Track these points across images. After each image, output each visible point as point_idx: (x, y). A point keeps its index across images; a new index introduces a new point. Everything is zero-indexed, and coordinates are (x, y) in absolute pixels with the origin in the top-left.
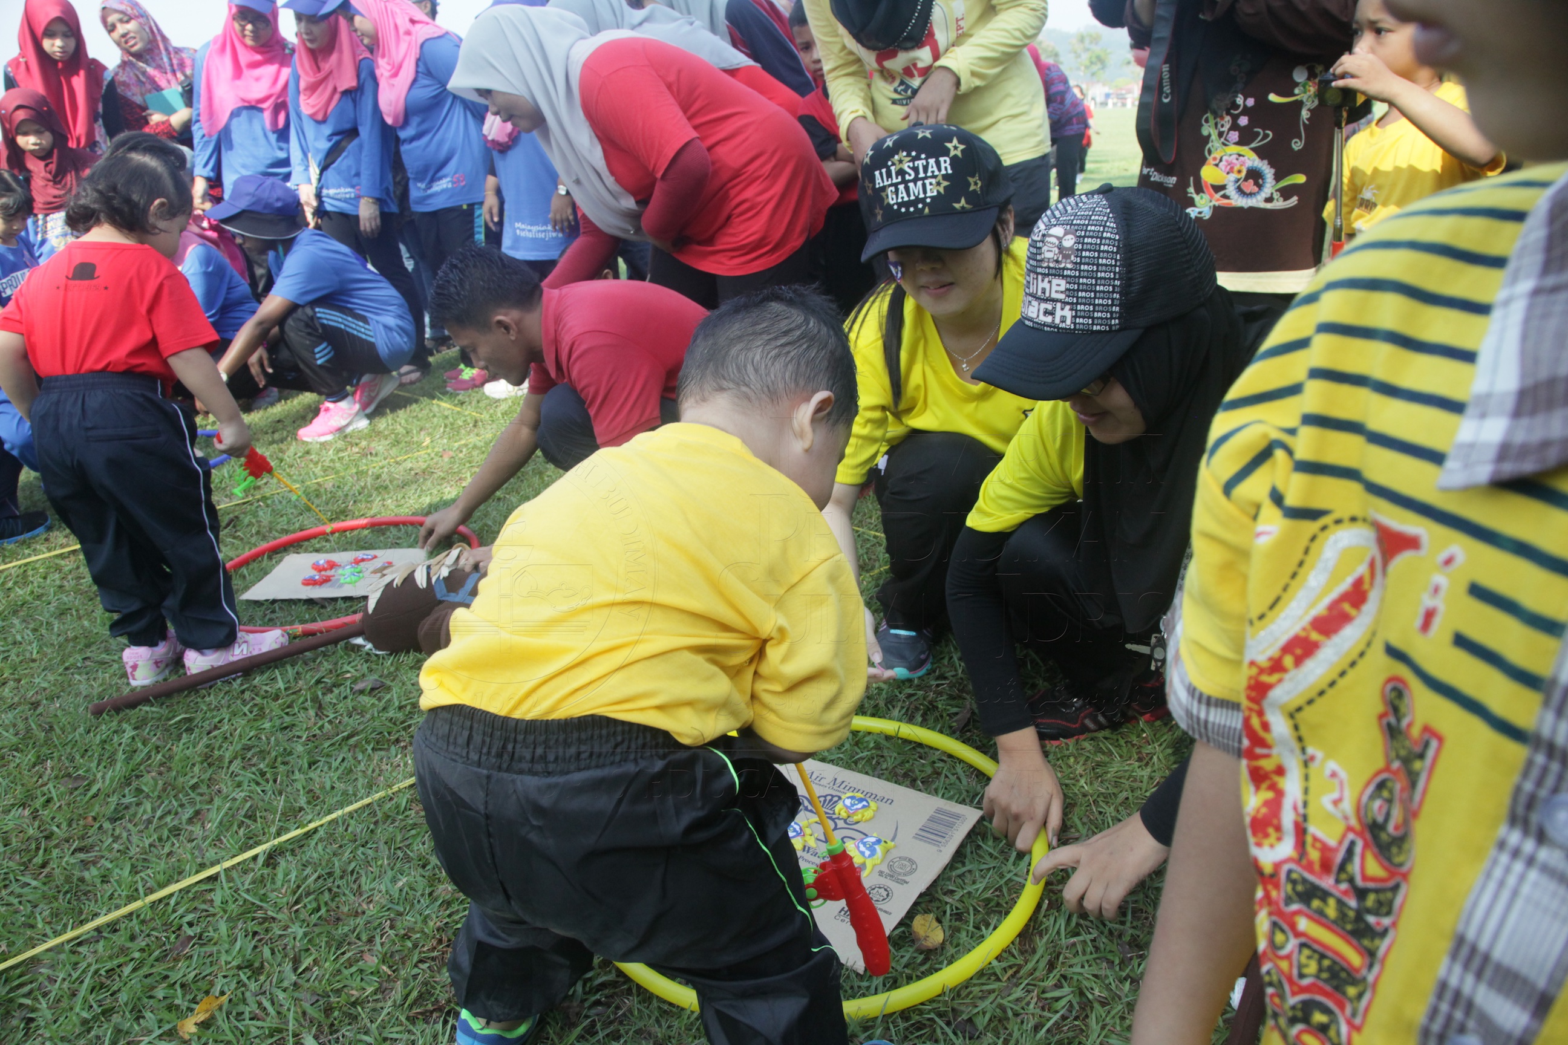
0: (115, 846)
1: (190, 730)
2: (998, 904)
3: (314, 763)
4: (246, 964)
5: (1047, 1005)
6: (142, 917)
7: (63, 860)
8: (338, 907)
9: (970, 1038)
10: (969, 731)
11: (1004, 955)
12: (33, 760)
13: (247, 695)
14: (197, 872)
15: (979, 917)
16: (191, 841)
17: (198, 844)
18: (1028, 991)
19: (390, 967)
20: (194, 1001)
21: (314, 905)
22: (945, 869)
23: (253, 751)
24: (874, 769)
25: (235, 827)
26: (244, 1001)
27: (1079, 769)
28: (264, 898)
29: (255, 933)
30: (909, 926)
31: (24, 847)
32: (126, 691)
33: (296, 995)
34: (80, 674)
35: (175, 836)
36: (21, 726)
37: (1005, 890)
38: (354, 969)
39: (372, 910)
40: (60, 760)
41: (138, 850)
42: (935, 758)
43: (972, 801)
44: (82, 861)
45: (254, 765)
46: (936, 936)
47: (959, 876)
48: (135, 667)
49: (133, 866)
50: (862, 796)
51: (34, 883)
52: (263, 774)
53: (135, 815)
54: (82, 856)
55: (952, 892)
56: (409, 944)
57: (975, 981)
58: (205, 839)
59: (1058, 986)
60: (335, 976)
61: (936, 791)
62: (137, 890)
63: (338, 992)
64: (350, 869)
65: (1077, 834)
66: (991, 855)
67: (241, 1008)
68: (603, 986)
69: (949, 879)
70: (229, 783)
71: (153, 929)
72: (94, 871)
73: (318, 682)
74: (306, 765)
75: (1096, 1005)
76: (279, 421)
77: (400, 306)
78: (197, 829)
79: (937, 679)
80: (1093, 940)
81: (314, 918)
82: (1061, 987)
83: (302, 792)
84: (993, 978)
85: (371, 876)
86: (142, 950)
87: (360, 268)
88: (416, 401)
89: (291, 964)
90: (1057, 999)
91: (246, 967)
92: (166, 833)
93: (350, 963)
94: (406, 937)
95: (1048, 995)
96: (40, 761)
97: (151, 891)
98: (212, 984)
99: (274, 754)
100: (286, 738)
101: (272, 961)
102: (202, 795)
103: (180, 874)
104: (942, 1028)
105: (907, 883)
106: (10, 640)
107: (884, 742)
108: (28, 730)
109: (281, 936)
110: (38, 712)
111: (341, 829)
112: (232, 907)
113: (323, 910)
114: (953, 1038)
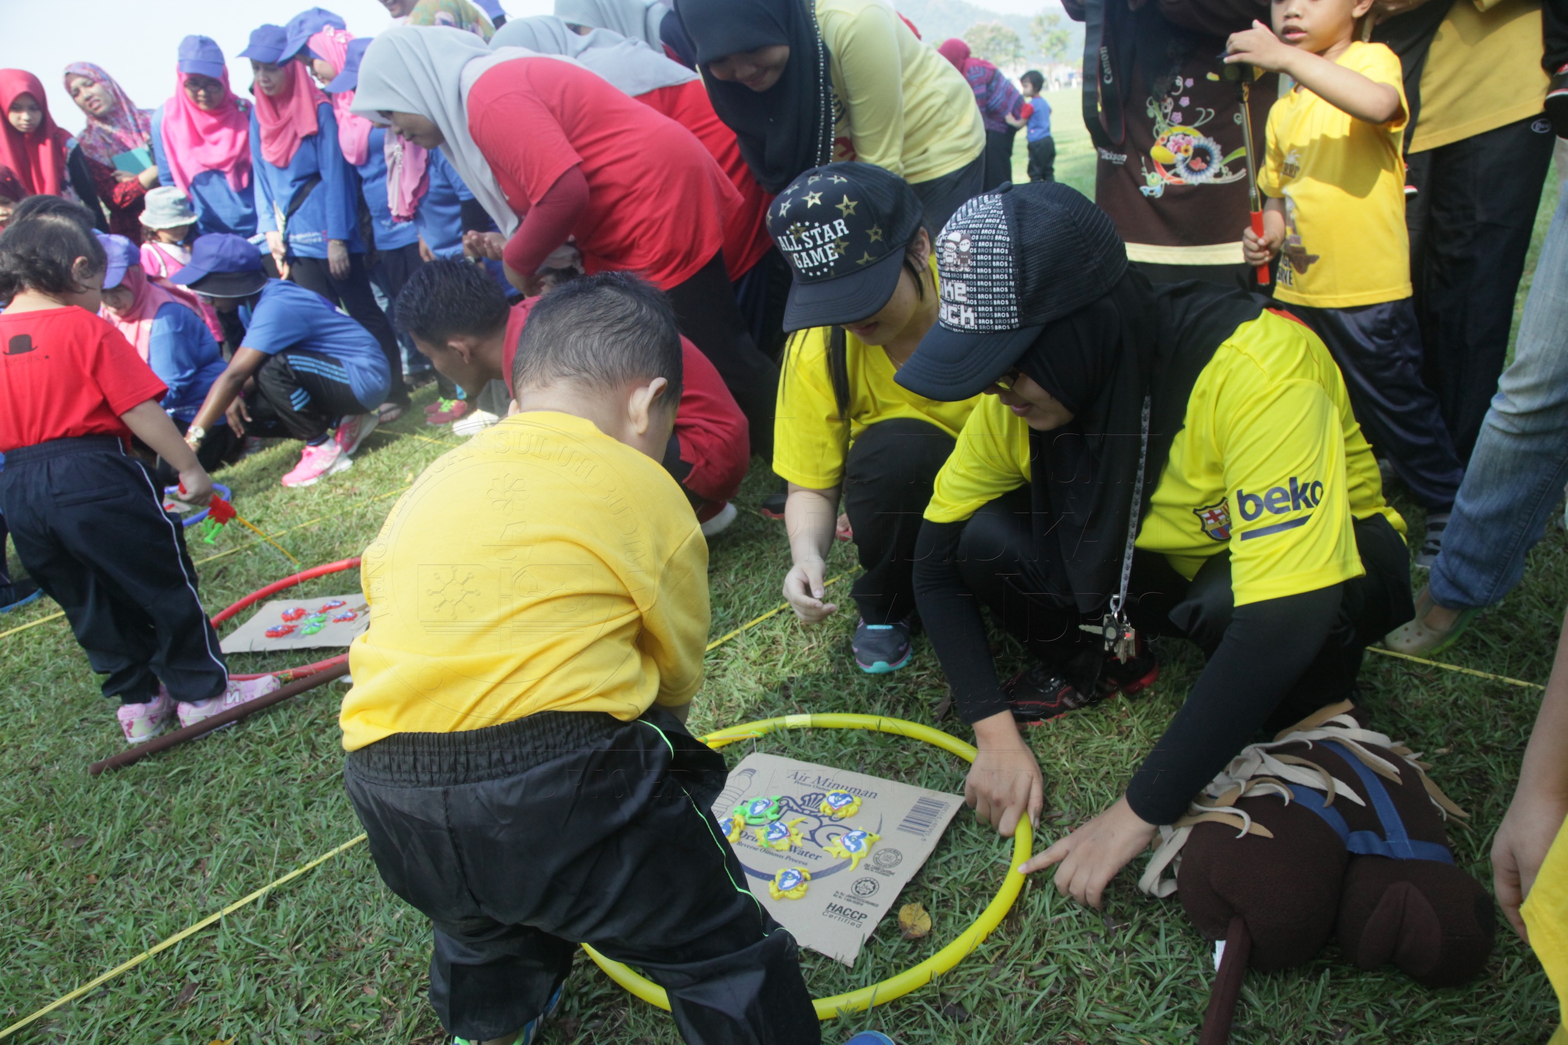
0: (119, 901)
1: (187, 782)
2: (984, 888)
3: (311, 803)
4: (250, 1006)
5: (1035, 983)
6: (147, 969)
7: (68, 920)
8: (338, 944)
9: (960, 1022)
10: (951, 719)
11: (991, 938)
12: (35, 824)
13: (242, 743)
14: (199, 920)
15: (965, 902)
16: (192, 890)
17: (199, 893)
18: (1015, 971)
19: (391, 998)
21: (315, 943)
22: (930, 856)
23: (249, 797)
24: (858, 765)
25: (235, 873)
26: (250, 1042)
27: (1060, 748)
28: (265, 940)
29: (258, 976)
30: (896, 916)
31: (29, 910)
32: (124, 748)
33: (300, 1032)
34: (78, 735)
35: (177, 886)
36: (22, 791)
37: (990, 873)
38: (355, 1003)
39: (371, 943)
40: (61, 821)
41: (141, 903)
42: (918, 748)
43: (955, 788)
44: (87, 919)
45: (251, 811)
46: (924, 923)
47: (945, 863)
48: (130, 725)
49: (136, 920)
50: (846, 792)
51: (40, 945)
52: (260, 819)
53: (136, 869)
54: (86, 914)
55: (938, 879)
56: (409, 974)
57: (964, 966)
58: (206, 887)
59: (1045, 963)
60: (337, 1010)
61: (920, 781)
62: (141, 943)
63: (340, 1026)
64: (349, 905)
65: (1060, 813)
66: (976, 840)
68: (599, 999)
69: (935, 867)
70: (228, 830)
71: (159, 980)
72: (98, 928)
73: (311, 723)
74: (302, 807)
75: (1083, 979)
76: (264, 469)
77: (373, 345)
78: (198, 879)
79: (918, 670)
80: (1078, 916)
81: (315, 955)
82: (1049, 964)
83: (298, 834)
84: (981, 961)
85: (369, 910)
86: (148, 1001)
87: (328, 312)
88: (398, 438)
89: (294, 1003)
90: (1044, 977)
91: (251, 1009)
92: (167, 884)
93: (351, 997)
94: (405, 967)
95: (1035, 973)
96: (42, 824)
97: (156, 942)
98: (217, 1029)
99: (269, 798)
100: (282, 781)
101: (275, 1001)
102: (201, 844)
103: (183, 923)
104: (931, 1014)
105: (892, 874)
106: (8, 707)
107: (867, 738)
108: (29, 795)
109: (283, 976)
110: (38, 776)
111: (338, 867)
112: (235, 952)
113: (323, 948)
114: (943, 1023)
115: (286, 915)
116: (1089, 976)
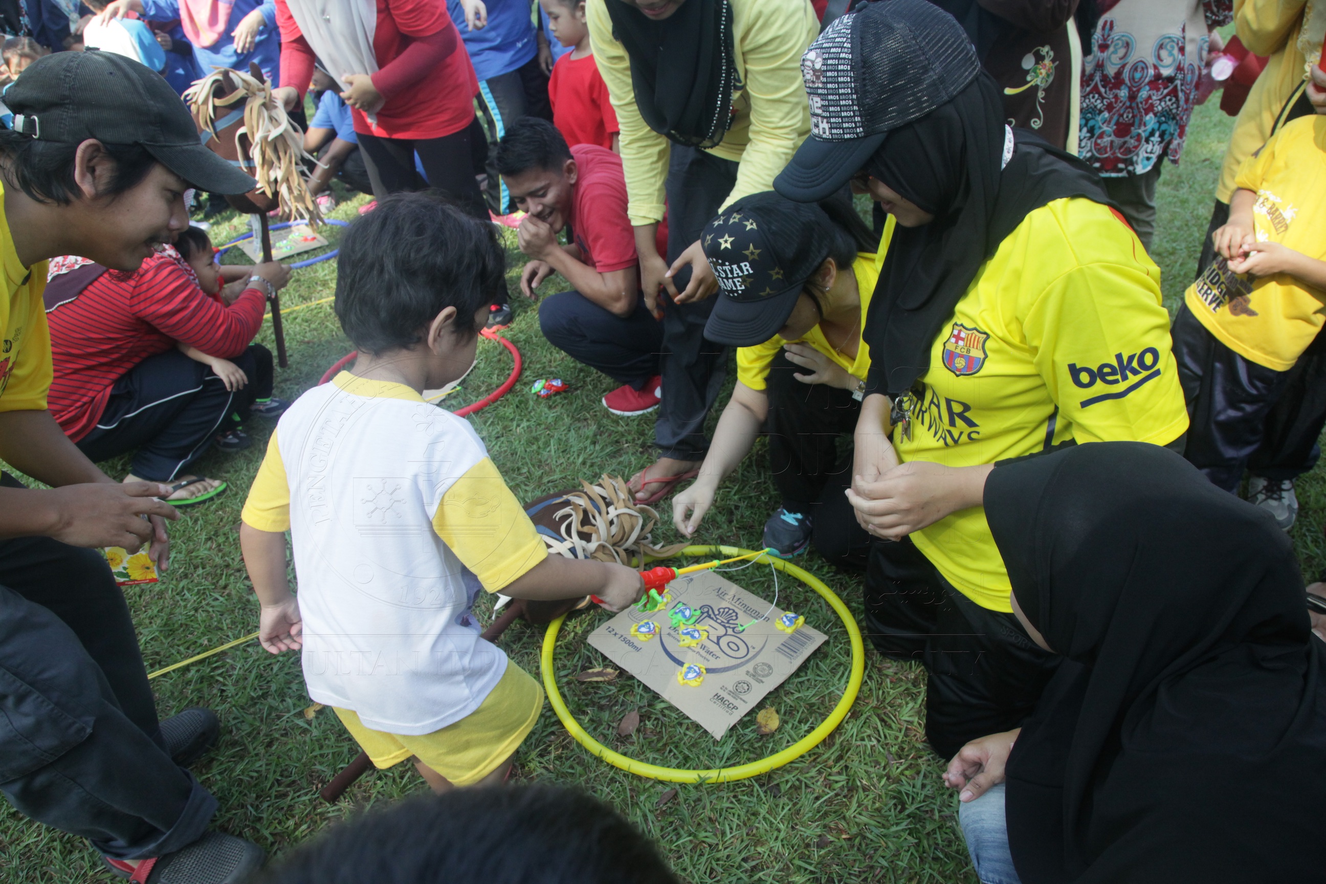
5: (829, 785)
9: (775, 797)
22: (792, 675)
30: (756, 714)
37: (827, 699)
43: (823, 629)
46: (773, 724)
47: (800, 683)
55: (791, 694)
59: (839, 773)
69: (793, 683)
75: (861, 790)
80: (872, 747)
82: (842, 774)
90: (837, 782)
95: (832, 778)
104: (758, 788)
105: (763, 682)
114: (762, 795)
116: (865, 789)
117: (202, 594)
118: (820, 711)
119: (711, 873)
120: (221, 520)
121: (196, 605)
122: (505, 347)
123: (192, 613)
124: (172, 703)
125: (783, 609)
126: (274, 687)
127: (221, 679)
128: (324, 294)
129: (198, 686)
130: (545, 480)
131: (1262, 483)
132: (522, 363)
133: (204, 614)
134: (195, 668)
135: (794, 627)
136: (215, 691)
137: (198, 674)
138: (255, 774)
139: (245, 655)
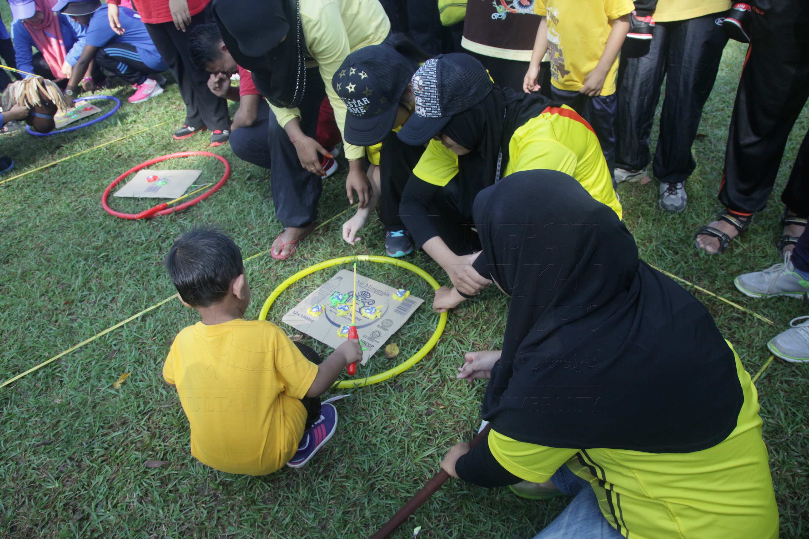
0: (83, 313)
1: (108, 260)
4: (137, 360)
5: (430, 381)
6: (97, 342)
7: (64, 319)
9: (399, 391)
14: (116, 324)
15: (413, 346)
16: (112, 310)
17: (115, 312)
18: (425, 375)
20: (119, 375)
21: (161, 338)
22: (405, 324)
23: (134, 270)
25: (129, 305)
26: (137, 375)
28: (142, 335)
30: (385, 348)
31: (48, 313)
35: (106, 308)
37: (426, 334)
41: (92, 314)
42: (411, 275)
44: (71, 319)
46: (396, 352)
47: (410, 327)
49: (91, 322)
51: (54, 329)
52: (138, 281)
53: (89, 299)
54: (71, 317)
55: (405, 334)
58: (118, 309)
59: (436, 374)
61: (408, 290)
62: (93, 332)
67: (136, 377)
69: (406, 328)
71: (101, 347)
72: (76, 324)
73: (160, 237)
74: (156, 277)
75: (449, 381)
78: (114, 305)
81: (161, 343)
83: (154, 289)
84: (414, 370)
86: (98, 355)
89: (153, 361)
90: (435, 378)
91: (137, 362)
92: (102, 307)
95: (432, 377)
96: (48, 275)
97: (99, 332)
98: (125, 368)
99: (142, 272)
100: (147, 264)
101: (146, 359)
102: (115, 290)
103: (109, 325)
104: (389, 388)
105: (388, 330)
107: (391, 269)
108: (41, 261)
109: (149, 350)
110: (43, 252)
111: (170, 305)
112: (130, 338)
113: (164, 340)
114: (393, 392)
115: (150, 325)
116: (451, 380)
117: (42, 327)
118: (421, 341)
119: (366, 438)
120: (50, 283)
121: (38, 334)
122: (219, 160)
123: (37, 339)
124: (29, 393)
125: (398, 288)
126: (93, 374)
127: (59, 375)
128: (101, 141)
129: (45, 380)
130: (250, 233)
131: (666, 186)
132: (230, 168)
133: (44, 339)
134: (42, 371)
135: (403, 298)
136: (56, 382)
137: (44, 374)
138: (87, 425)
139: (73, 358)
